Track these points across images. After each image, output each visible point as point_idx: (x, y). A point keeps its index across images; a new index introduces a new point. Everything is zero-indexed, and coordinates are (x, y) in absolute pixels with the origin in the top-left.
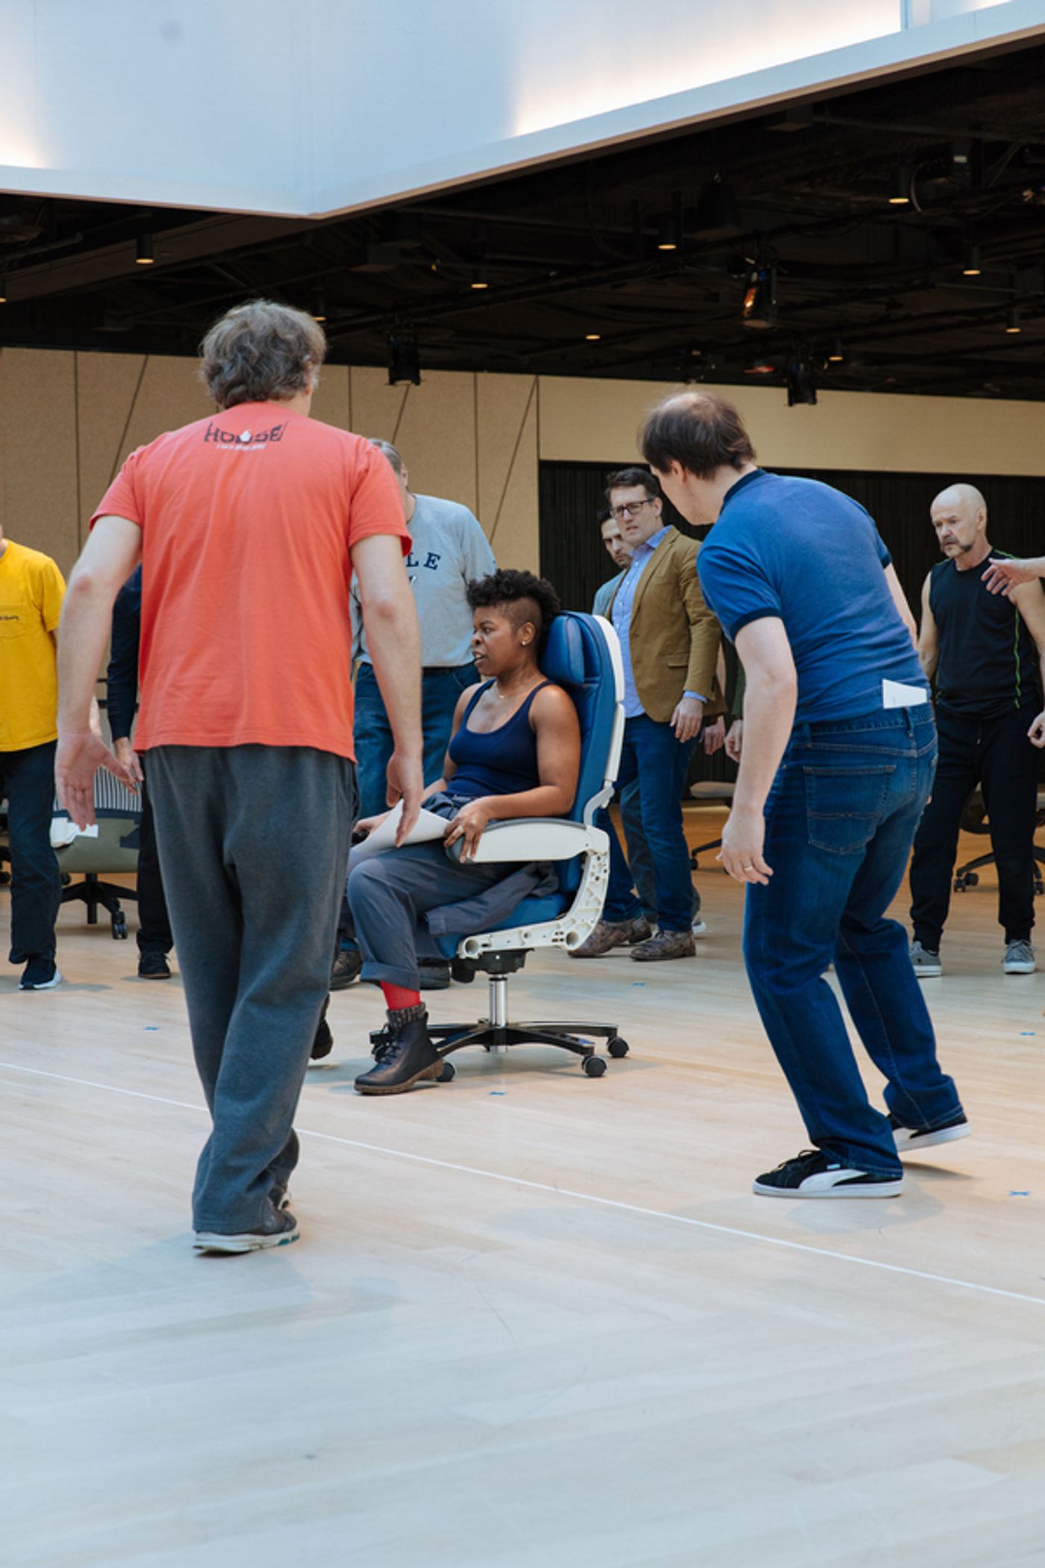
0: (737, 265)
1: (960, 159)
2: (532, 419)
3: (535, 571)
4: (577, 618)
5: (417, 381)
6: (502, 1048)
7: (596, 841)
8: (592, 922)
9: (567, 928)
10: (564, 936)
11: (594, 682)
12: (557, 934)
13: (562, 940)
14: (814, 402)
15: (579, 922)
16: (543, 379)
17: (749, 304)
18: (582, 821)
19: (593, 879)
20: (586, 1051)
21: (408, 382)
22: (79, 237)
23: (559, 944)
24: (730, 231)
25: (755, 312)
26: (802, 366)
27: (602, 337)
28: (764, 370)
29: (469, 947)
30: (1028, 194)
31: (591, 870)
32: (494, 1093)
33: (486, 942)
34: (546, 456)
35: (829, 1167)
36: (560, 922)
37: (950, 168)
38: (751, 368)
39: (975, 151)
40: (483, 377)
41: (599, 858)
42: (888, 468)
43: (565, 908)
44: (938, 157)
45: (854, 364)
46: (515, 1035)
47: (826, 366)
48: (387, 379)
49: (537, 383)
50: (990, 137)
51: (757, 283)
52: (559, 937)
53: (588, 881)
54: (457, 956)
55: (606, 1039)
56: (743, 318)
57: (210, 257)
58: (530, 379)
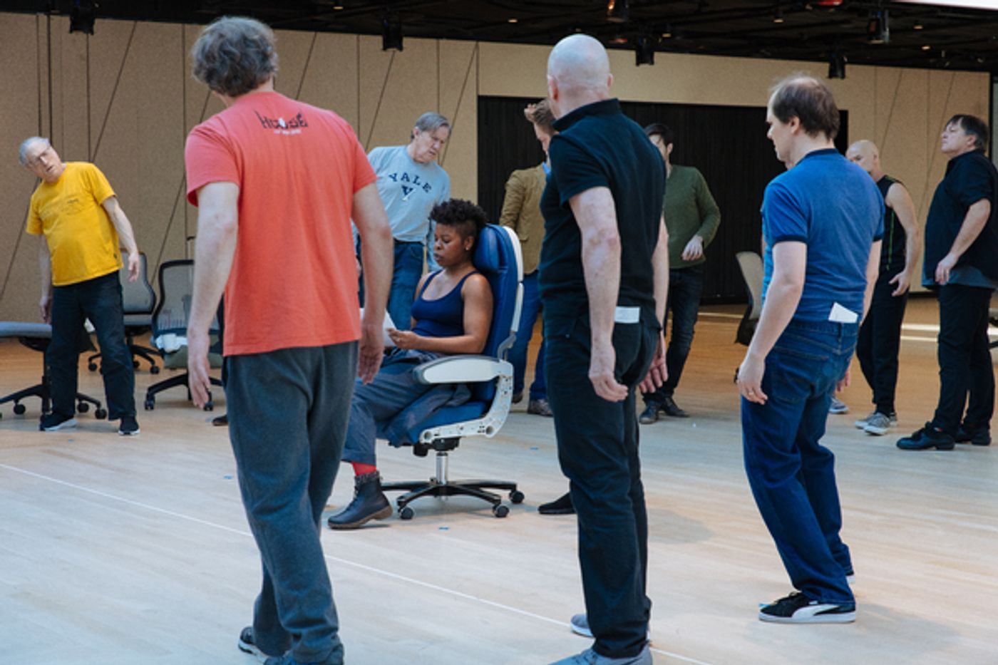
2: (473, 68)
3: (475, 201)
4: (495, 229)
5: (401, 48)
6: (443, 498)
7: (504, 369)
8: (502, 420)
9: (487, 424)
10: (485, 429)
11: (504, 269)
12: (480, 427)
13: (483, 431)
14: (652, 63)
15: (494, 420)
16: (481, 44)
17: (611, 7)
18: (496, 356)
19: (503, 393)
20: (495, 501)
21: (395, 49)
23: (482, 434)
25: (615, 12)
26: (645, 40)
27: (519, 21)
28: (621, 41)
29: (427, 436)
31: (502, 387)
32: (441, 528)
33: (437, 432)
34: (482, 93)
35: (811, 603)
36: (483, 420)
38: (613, 39)
40: (443, 42)
41: (507, 380)
42: (699, 102)
43: (485, 411)
45: (678, 38)
46: (452, 490)
47: (660, 40)
48: (381, 46)
49: (477, 47)
52: (482, 429)
53: (500, 394)
54: (419, 442)
55: (509, 492)
56: (607, 16)
58: (473, 43)
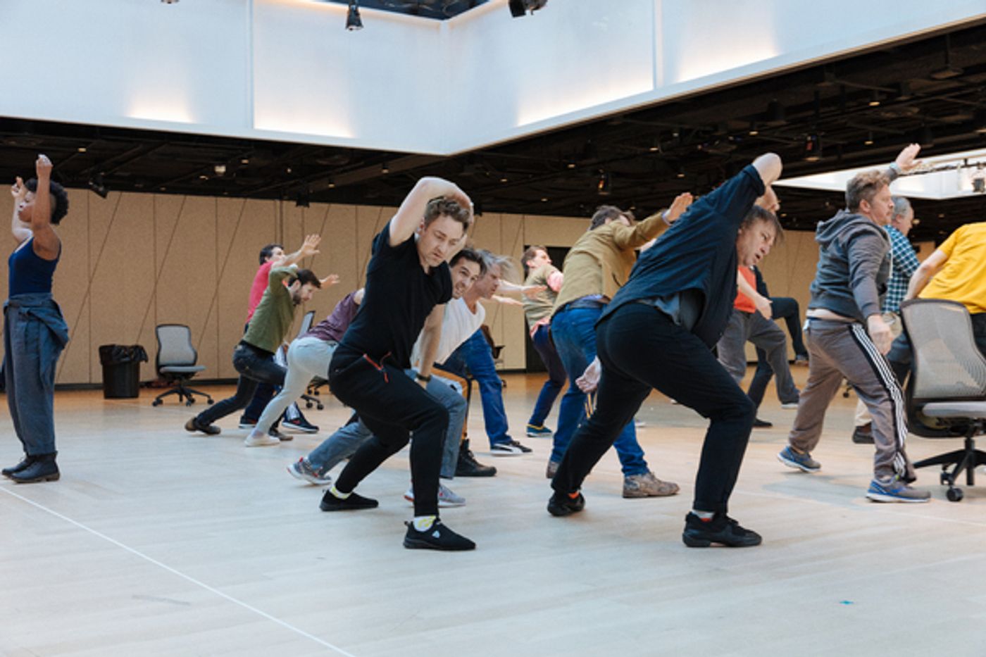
0: (597, 173)
1: (676, 135)
2: (521, 230)
16: (526, 216)
17: (601, 186)
22: (362, 163)
24: (594, 160)
25: (603, 189)
27: (548, 200)
30: (700, 147)
37: (672, 138)
39: (681, 132)
44: (667, 134)
49: (523, 217)
50: (687, 127)
51: (604, 179)
57: (406, 171)
58: (521, 215)
